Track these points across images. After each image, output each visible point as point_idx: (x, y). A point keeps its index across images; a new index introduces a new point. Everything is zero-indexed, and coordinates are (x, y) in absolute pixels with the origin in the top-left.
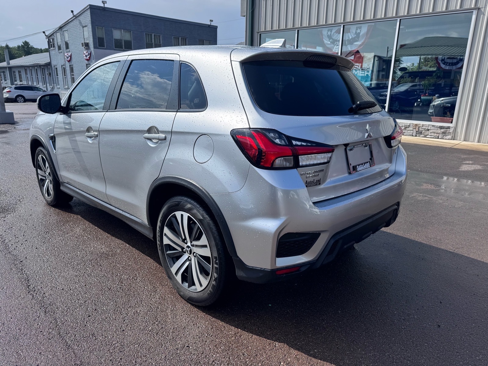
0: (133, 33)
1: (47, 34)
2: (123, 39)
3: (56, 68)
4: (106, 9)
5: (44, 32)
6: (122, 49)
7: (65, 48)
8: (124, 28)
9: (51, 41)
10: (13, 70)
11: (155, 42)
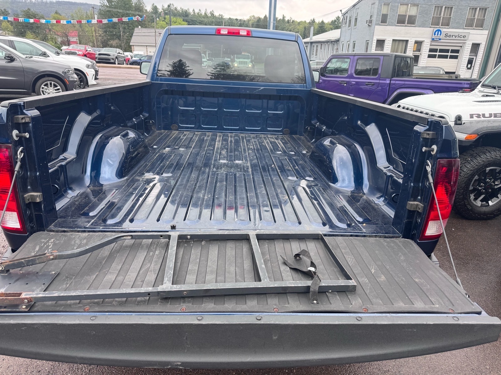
1: (343, 12)
2: (408, 13)
3: (343, 44)
5: (341, 11)
6: (404, 25)
7: (353, 25)
8: (411, 3)
9: (346, 18)
10: (313, 45)
11: (444, 15)
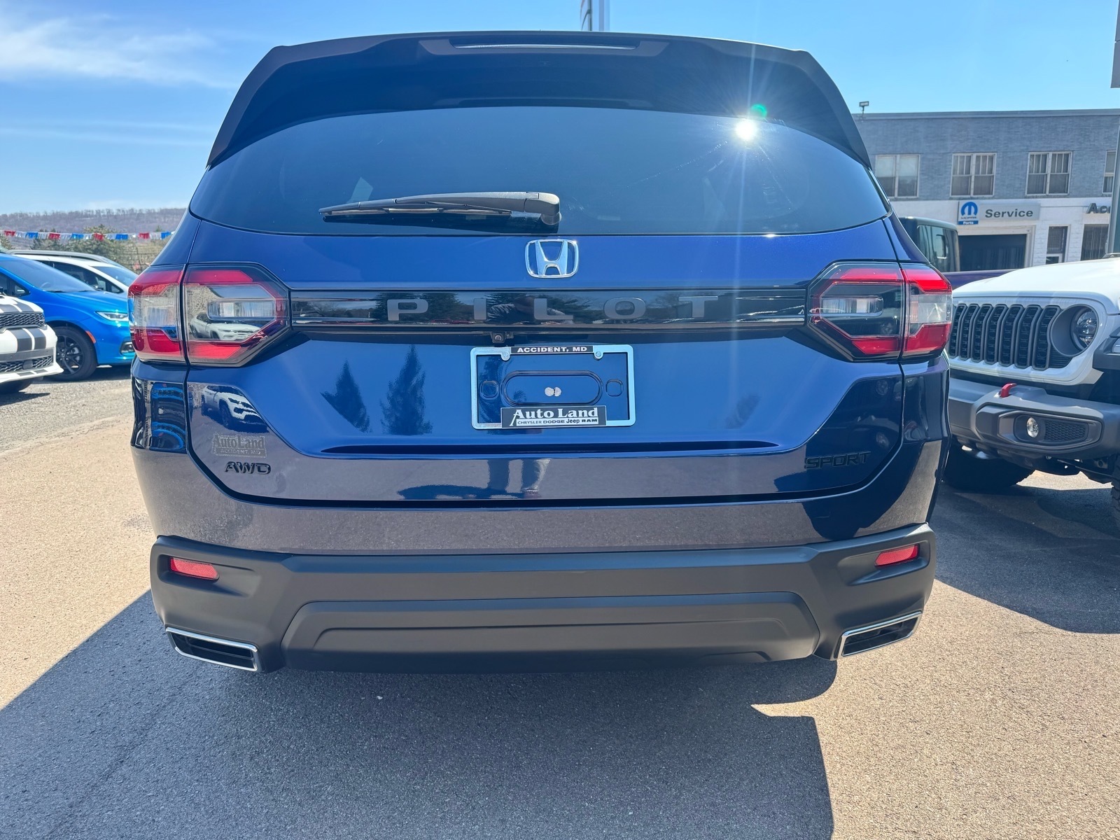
0: (922, 159)
2: (897, 175)
4: (867, 118)
8: (902, 152)
11: (977, 172)
